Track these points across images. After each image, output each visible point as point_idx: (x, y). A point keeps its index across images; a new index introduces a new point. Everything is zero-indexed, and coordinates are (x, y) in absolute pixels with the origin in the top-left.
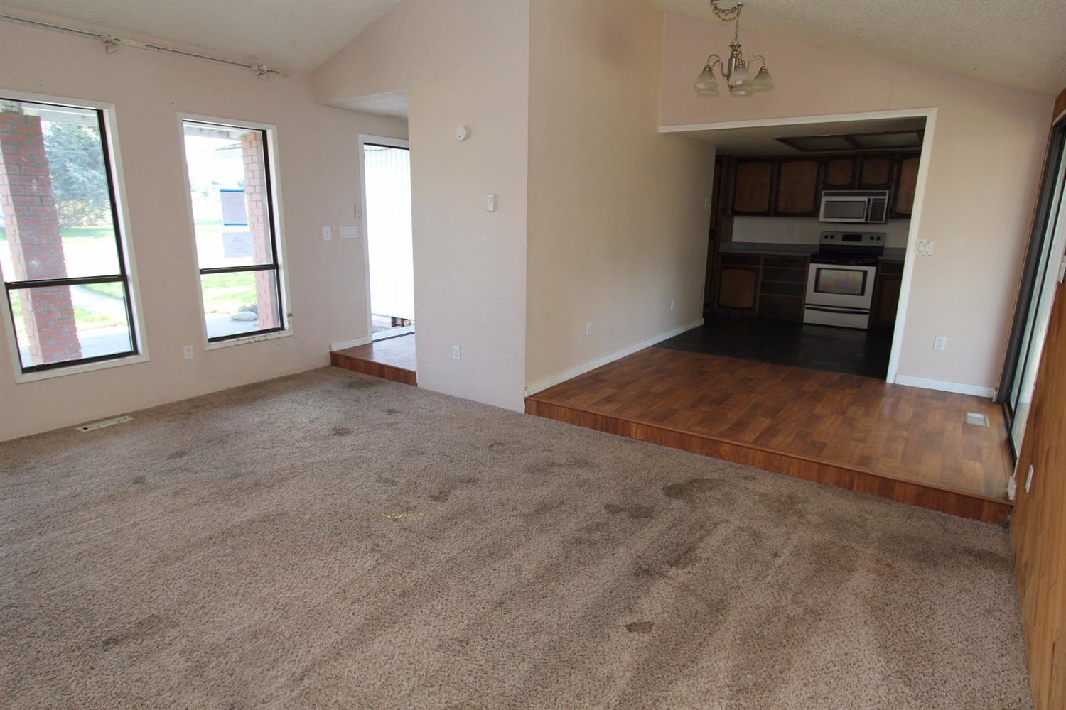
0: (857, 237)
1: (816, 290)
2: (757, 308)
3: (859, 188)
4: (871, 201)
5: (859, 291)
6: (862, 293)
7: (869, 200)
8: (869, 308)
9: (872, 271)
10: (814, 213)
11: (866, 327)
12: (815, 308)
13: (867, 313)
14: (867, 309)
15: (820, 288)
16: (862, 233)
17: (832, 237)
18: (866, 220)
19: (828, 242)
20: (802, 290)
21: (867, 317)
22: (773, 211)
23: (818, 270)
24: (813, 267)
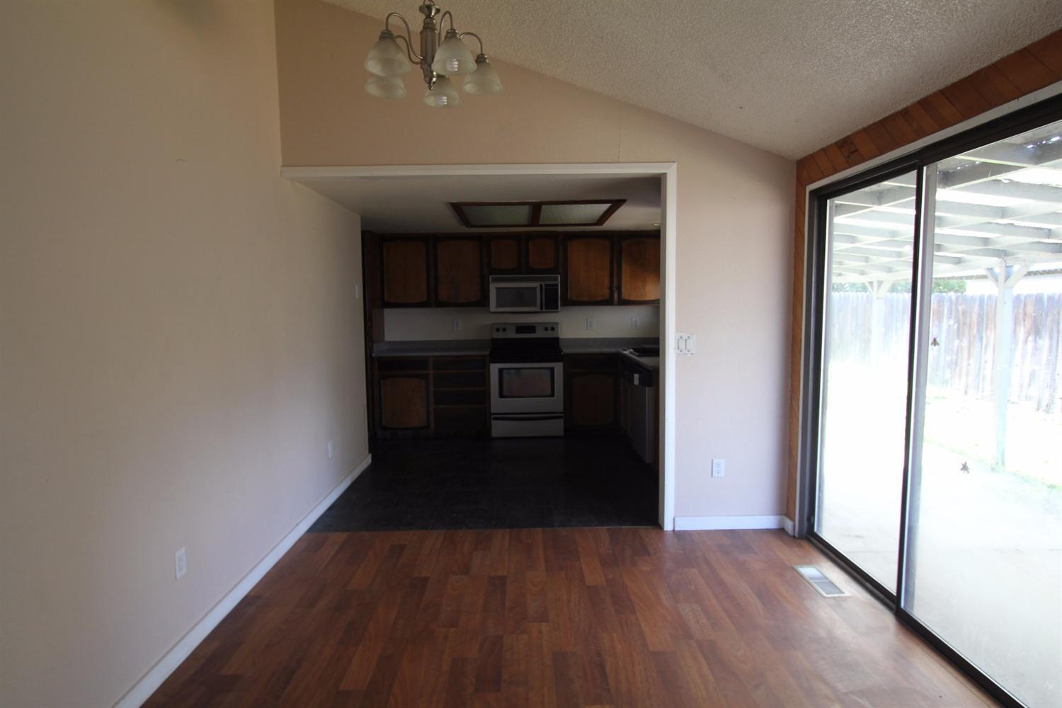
0: (531, 328)
1: (501, 395)
2: (432, 425)
3: (528, 273)
4: (544, 287)
5: (548, 392)
6: (552, 395)
7: (541, 285)
8: (562, 410)
9: (559, 367)
10: (482, 302)
11: (562, 434)
12: (503, 417)
13: (560, 417)
14: (561, 413)
15: (505, 392)
16: (537, 323)
17: (504, 330)
18: (541, 309)
19: (501, 335)
20: (484, 397)
21: (562, 421)
22: (432, 300)
23: (501, 371)
24: (494, 368)
